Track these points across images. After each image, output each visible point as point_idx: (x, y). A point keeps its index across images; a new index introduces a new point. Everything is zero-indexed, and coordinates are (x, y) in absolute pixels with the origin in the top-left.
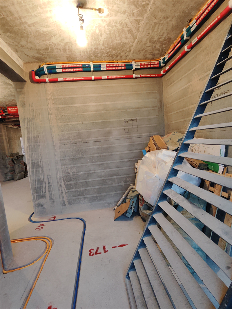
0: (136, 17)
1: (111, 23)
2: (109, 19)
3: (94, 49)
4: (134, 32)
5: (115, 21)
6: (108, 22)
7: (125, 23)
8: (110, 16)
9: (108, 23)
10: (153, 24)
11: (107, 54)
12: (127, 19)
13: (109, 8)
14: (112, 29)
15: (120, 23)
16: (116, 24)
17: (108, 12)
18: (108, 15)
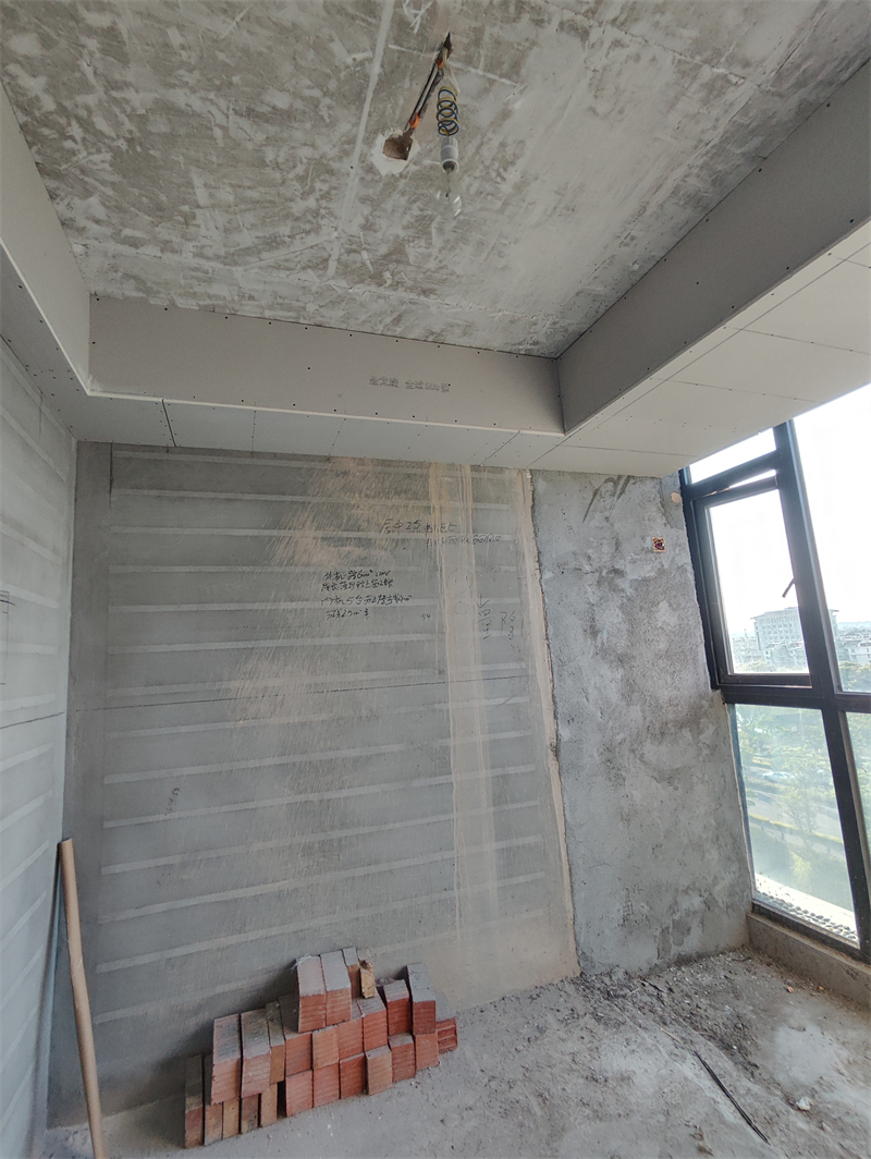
0: (339, 261)
1: (327, 176)
2: (352, 172)
4: (265, 255)
5: (334, 192)
6: (335, 165)
7: (319, 227)
8: (362, 179)
9: (331, 163)
12: (335, 234)
13: (403, 181)
14: (291, 176)
15: (323, 212)
16: (317, 195)
17: (383, 172)
18: (370, 169)
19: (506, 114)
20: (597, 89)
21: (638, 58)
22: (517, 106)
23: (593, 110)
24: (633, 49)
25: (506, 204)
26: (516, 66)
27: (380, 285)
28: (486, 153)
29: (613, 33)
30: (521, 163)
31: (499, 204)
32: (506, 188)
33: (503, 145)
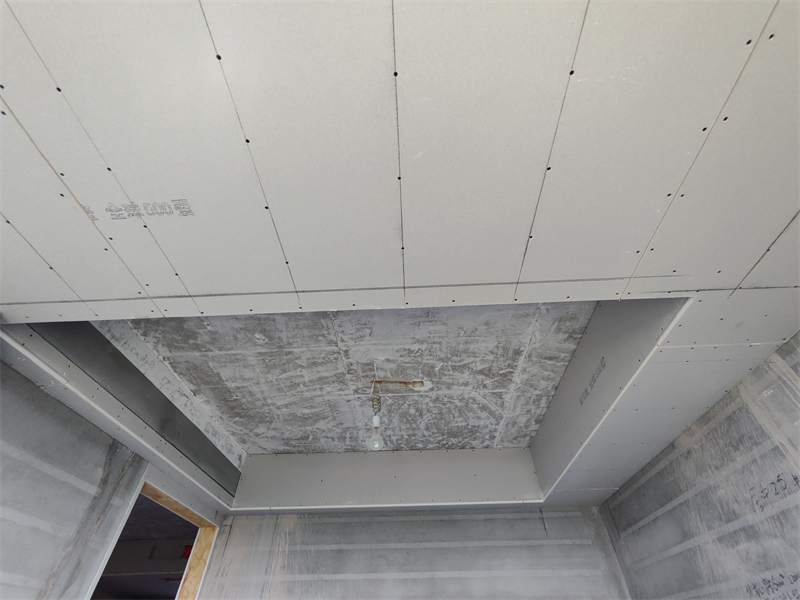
0: (492, 389)
3: (406, 437)
4: (493, 409)
8: (438, 391)
10: (534, 397)
11: (438, 443)
17: (433, 386)
18: (432, 389)
19: (388, 360)
20: (361, 338)
21: (343, 332)
22: (383, 359)
23: (370, 335)
24: (340, 335)
25: (434, 343)
26: (368, 364)
28: (408, 359)
30: (407, 347)
31: (434, 346)
32: (424, 347)
33: (401, 356)
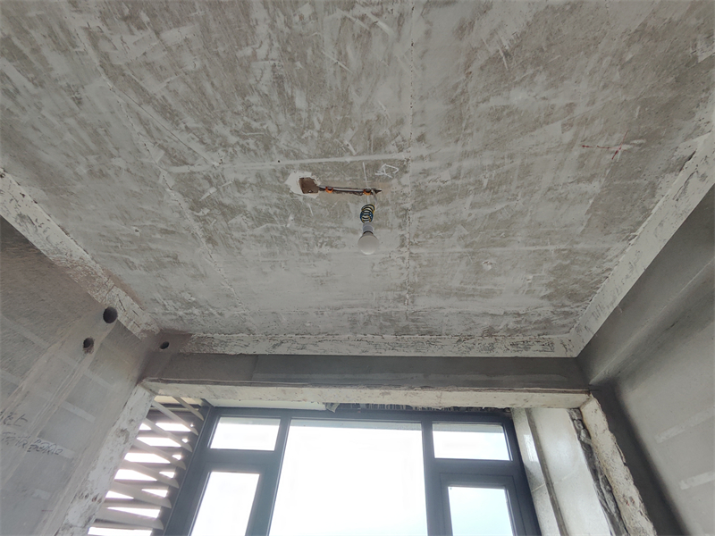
0: (192, 173)
1: (261, 146)
2: (276, 163)
5: (252, 153)
6: (274, 150)
7: (215, 150)
8: (275, 171)
9: (274, 147)
12: (216, 164)
13: (288, 196)
14: (245, 118)
15: (230, 150)
16: (242, 142)
17: (287, 182)
18: (285, 174)
20: (383, 262)
25: (307, 254)
27: (192, 209)
28: (331, 232)
29: (407, 255)
30: (334, 250)
31: (305, 251)
32: (316, 250)
33: (339, 238)
